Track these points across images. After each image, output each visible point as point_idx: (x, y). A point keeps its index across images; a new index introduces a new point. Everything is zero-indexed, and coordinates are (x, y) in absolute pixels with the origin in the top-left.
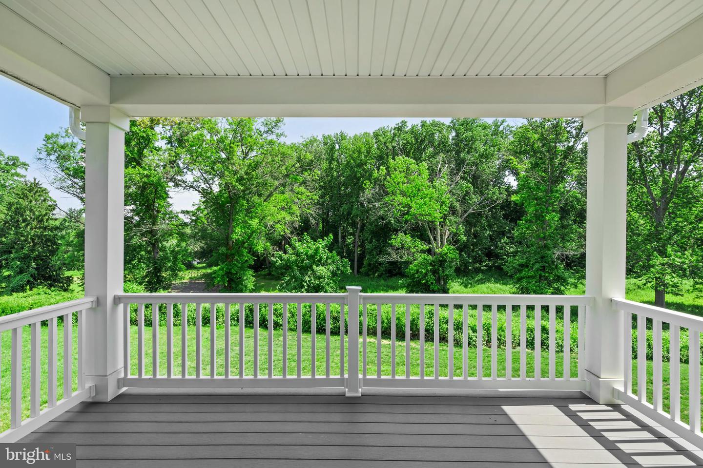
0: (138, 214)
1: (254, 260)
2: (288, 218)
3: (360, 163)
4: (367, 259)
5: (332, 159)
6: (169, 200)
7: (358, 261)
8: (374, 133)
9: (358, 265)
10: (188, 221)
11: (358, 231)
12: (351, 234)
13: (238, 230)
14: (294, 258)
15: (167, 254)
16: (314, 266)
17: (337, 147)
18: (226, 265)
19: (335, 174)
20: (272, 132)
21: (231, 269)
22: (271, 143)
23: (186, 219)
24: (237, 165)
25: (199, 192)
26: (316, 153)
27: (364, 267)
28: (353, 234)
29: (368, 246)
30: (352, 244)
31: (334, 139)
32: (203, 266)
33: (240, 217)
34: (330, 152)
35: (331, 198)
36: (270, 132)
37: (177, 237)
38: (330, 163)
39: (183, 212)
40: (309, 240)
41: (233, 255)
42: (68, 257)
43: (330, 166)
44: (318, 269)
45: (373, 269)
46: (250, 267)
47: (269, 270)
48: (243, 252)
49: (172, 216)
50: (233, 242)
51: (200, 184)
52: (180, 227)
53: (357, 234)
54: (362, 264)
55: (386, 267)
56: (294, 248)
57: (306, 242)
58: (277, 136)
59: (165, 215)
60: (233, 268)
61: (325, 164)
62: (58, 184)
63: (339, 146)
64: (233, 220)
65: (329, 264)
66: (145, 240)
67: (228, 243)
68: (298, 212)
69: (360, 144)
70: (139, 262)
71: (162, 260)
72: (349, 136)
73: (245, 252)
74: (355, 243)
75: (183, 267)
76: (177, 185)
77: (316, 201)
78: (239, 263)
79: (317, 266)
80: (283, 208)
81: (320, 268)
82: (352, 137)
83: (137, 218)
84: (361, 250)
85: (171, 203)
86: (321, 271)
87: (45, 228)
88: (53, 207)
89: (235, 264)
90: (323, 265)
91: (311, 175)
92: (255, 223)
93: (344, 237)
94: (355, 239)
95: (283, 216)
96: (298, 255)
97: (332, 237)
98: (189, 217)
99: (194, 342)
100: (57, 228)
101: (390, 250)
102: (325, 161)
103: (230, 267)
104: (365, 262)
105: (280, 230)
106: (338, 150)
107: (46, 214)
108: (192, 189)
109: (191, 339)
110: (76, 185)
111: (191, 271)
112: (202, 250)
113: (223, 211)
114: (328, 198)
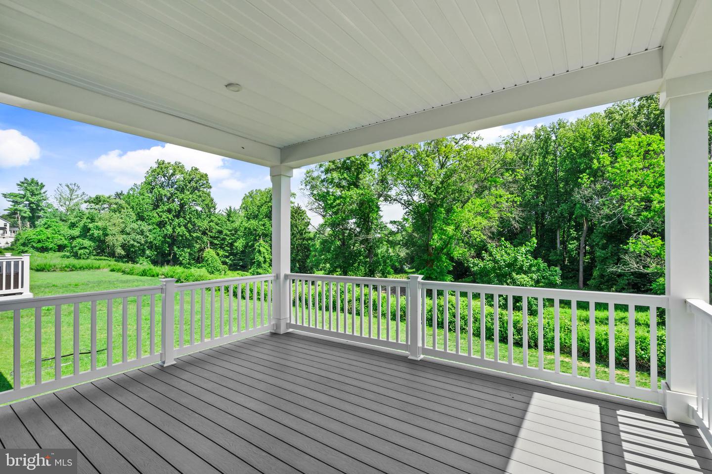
0: (358, 226)
1: (453, 266)
2: (485, 222)
3: (585, 151)
4: (598, 269)
5: (547, 153)
6: (380, 212)
7: (584, 271)
8: (605, 111)
9: (584, 276)
10: (395, 230)
11: (584, 235)
12: (575, 238)
13: (436, 237)
14: (490, 265)
15: (379, 259)
16: (514, 274)
17: (554, 138)
18: (427, 270)
19: (551, 169)
20: (468, 138)
21: (431, 274)
22: (466, 148)
23: (394, 228)
24: (432, 175)
25: (403, 204)
26: (518, 151)
27: (594, 279)
28: (577, 239)
29: (599, 253)
30: (576, 250)
31: (550, 130)
32: (413, 271)
33: (438, 224)
34: (544, 145)
35: (545, 197)
36: (466, 138)
37: (386, 245)
38: (544, 157)
39: (391, 222)
40: (509, 246)
41: (433, 261)
42: (315, 260)
43: (544, 160)
44: (518, 277)
45: (608, 281)
46: (449, 272)
47: (474, 278)
48: (441, 258)
49: (383, 227)
50: (433, 248)
51: (402, 197)
52: (389, 236)
53: (582, 239)
54: (591, 275)
55: (628, 280)
56: (491, 255)
57: (505, 247)
58: (473, 140)
59: (377, 226)
60: (432, 273)
61: (537, 161)
62: (309, 207)
63: (556, 137)
64: (432, 228)
65: (533, 272)
66: (363, 247)
67: (428, 250)
68: (497, 216)
69: (585, 130)
70: (359, 265)
71: (375, 263)
72: (570, 121)
73: (444, 258)
74: (579, 249)
75: (392, 271)
76: (386, 200)
77: (518, 203)
78: (438, 268)
79: (517, 274)
80: (480, 214)
81: (520, 276)
82: (574, 122)
83: (358, 229)
84: (590, 258)
85: (381, 215)
86: (522, 280)
87: (304, 239)
88: (308, 224)
89: (434, 270)
90: (525, 273)
91: (513, 175)
92: (450, 229)
93: (563, 243)
94: (580, 244)
95: (478, 221)
96: (495, 261)
97: (536, 241)
98: (396, 226)
99: (385, 331)
100: (310, 239)
101: (627, 258)
102: (537, 157)
103: (430, 272)
104: (596, 273)
105: (475, 236)
106: (554, 141)
107: (304, 228)
108: (396, 202)
109: (383, 329)
110: (320, 206)
111: (402, 275)
112: (407, 256)
113: (423, 219)
114: (542, 197)
